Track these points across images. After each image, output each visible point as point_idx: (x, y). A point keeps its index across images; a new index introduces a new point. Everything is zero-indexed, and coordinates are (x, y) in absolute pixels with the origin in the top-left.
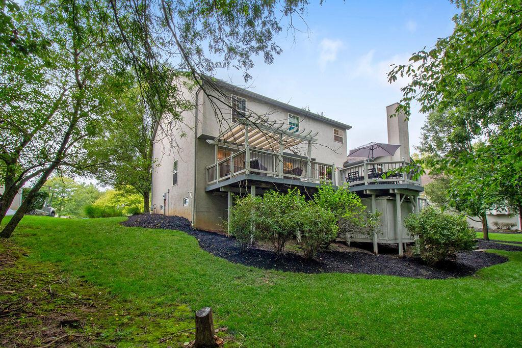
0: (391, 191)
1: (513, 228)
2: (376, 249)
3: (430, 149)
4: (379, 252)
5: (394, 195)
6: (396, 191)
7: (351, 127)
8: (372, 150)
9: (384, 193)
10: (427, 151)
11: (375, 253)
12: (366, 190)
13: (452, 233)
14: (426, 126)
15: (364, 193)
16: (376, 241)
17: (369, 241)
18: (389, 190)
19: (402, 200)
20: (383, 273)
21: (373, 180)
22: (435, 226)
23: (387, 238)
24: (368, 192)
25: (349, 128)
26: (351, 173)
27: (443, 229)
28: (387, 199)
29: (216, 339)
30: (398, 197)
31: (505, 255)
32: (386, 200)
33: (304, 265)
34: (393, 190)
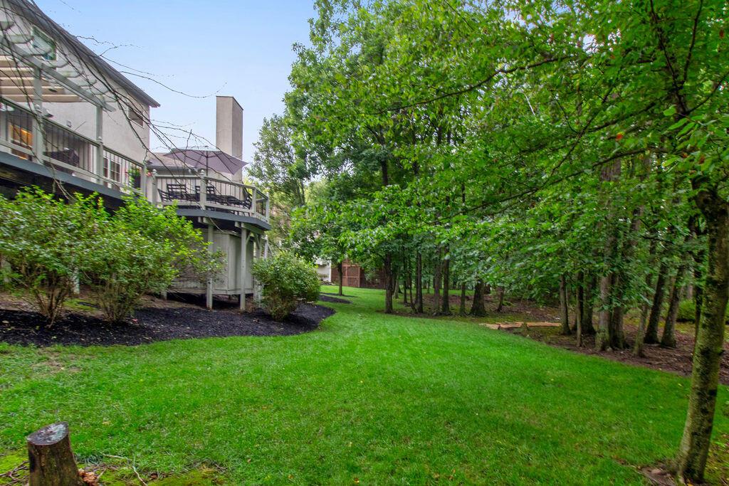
0: (236, 225)
1: (325, 280)
2: (210, 303)
3: (260, 176)
4: (214, 307)
5: (239, 230)
6: (243, 226)
7: (159, 105)
8: (207, 157)
9: (226, 225)
10: (257, 176)
11: (209, 309)
12: (202, 218)
13: (305, 283)
14: (259, 143)
15: (199, 220)
16: (212, 291)
17: (199, 292)
18: (234, 222)
19: (248, 239)
20: (233, 334)
21: (212, 204)
22: (290, 276)
23: (226, 288)
24: (205, 221)
25: (156, 105)
26: (171, 185)
27: (298, 278)
28: (230, 235)
29: (83, 476)
30: (244, 234)
31: (331, 307)
32: (228, 237)
33: (115, 333)
34: (240, 223)
